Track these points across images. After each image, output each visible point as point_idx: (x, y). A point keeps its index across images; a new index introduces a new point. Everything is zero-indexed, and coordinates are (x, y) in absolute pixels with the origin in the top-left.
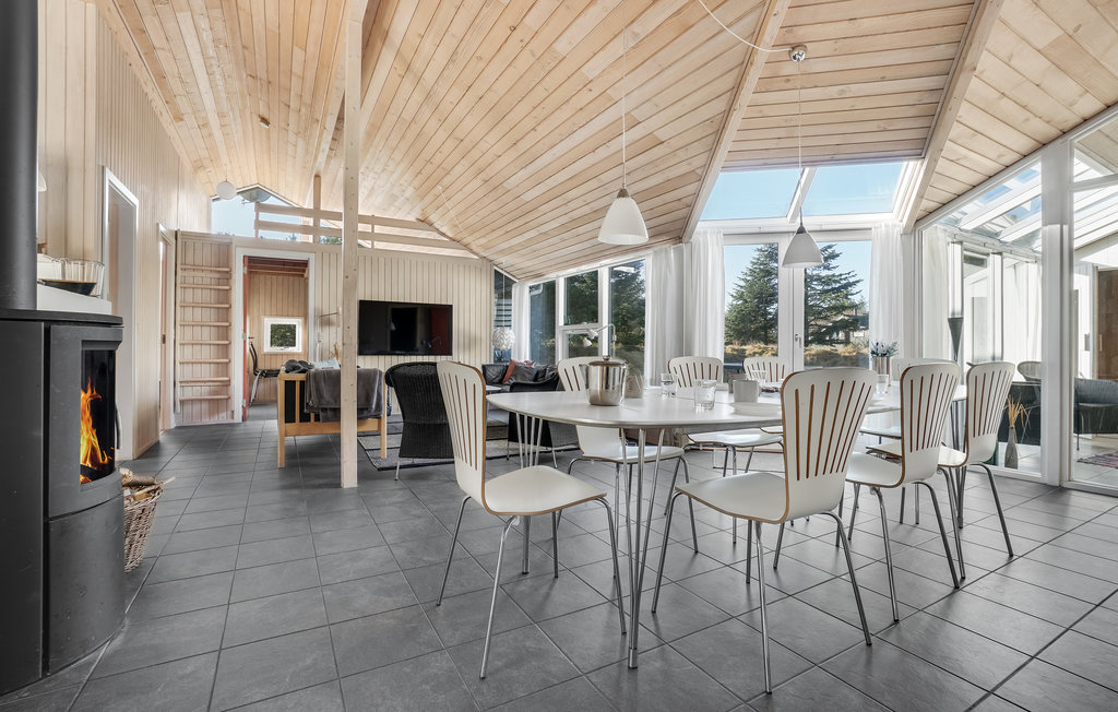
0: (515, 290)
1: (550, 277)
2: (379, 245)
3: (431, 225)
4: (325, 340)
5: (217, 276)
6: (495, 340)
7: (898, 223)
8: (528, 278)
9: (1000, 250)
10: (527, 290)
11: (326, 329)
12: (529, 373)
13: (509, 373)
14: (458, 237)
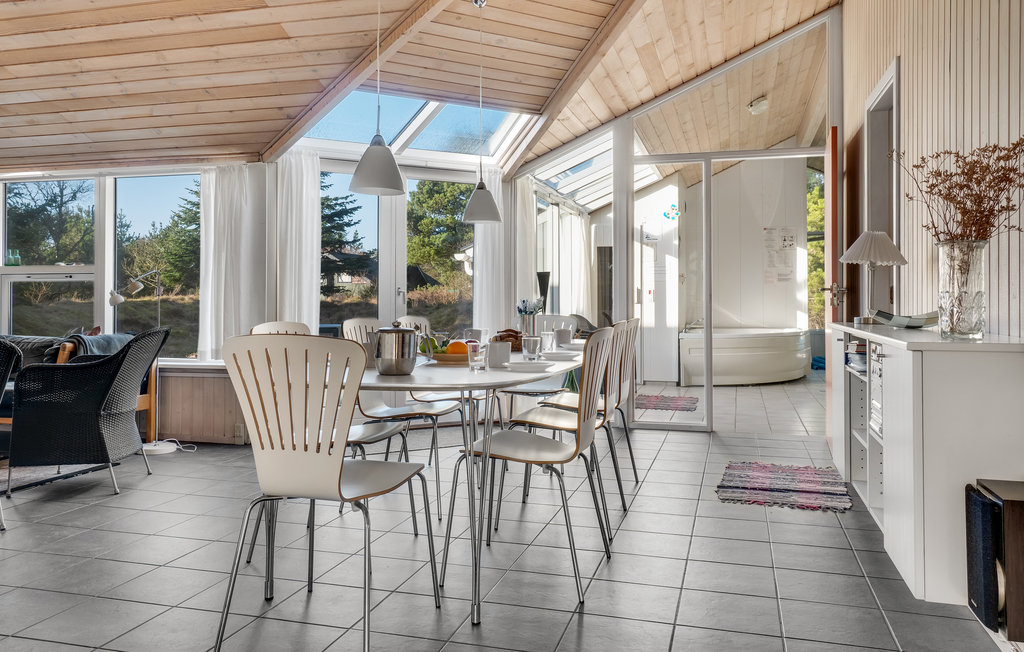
7: (499, 169)
9: (557, 200)
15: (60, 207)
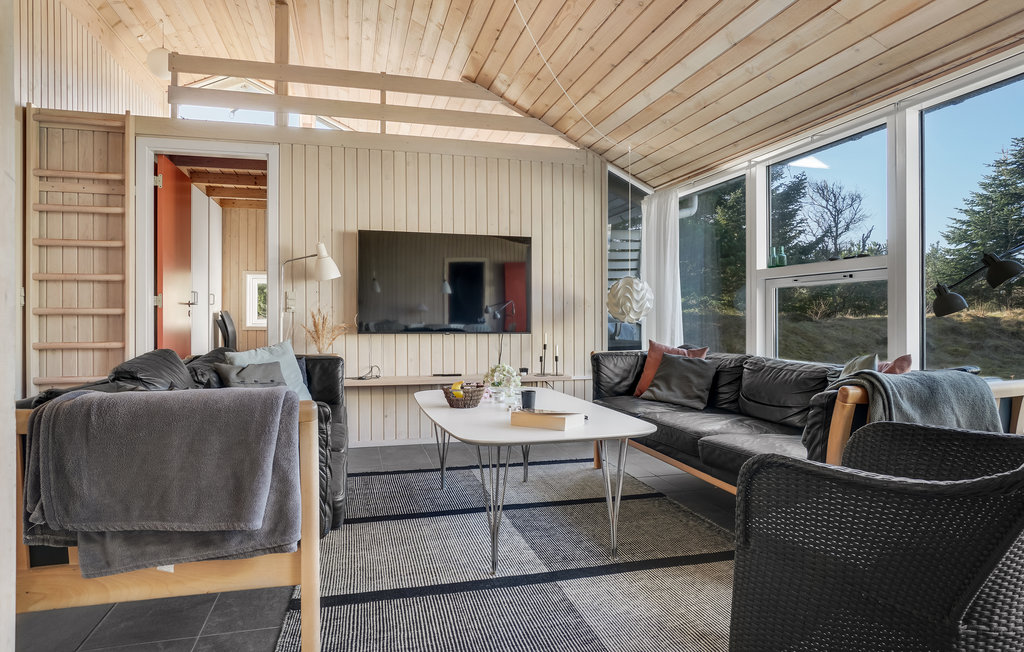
0: (648, 209)
1: (734, 168)
2: (395, 128)
3: (489, 87)
4: (297, 306)
5: (102, 189)
6: (616, 303)
8: (675, 182)
10: (674, 204)
11: (301, 286)
12: (700, 375)
13: (649, 373)
14: (540, 107)
15: (836, 238)
